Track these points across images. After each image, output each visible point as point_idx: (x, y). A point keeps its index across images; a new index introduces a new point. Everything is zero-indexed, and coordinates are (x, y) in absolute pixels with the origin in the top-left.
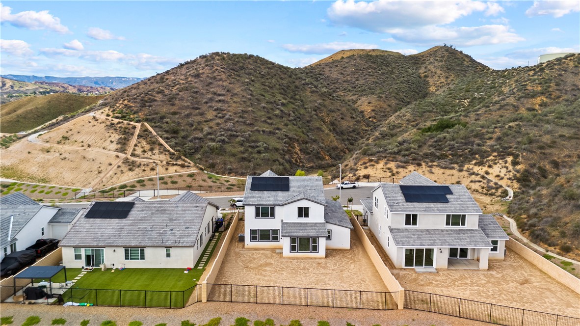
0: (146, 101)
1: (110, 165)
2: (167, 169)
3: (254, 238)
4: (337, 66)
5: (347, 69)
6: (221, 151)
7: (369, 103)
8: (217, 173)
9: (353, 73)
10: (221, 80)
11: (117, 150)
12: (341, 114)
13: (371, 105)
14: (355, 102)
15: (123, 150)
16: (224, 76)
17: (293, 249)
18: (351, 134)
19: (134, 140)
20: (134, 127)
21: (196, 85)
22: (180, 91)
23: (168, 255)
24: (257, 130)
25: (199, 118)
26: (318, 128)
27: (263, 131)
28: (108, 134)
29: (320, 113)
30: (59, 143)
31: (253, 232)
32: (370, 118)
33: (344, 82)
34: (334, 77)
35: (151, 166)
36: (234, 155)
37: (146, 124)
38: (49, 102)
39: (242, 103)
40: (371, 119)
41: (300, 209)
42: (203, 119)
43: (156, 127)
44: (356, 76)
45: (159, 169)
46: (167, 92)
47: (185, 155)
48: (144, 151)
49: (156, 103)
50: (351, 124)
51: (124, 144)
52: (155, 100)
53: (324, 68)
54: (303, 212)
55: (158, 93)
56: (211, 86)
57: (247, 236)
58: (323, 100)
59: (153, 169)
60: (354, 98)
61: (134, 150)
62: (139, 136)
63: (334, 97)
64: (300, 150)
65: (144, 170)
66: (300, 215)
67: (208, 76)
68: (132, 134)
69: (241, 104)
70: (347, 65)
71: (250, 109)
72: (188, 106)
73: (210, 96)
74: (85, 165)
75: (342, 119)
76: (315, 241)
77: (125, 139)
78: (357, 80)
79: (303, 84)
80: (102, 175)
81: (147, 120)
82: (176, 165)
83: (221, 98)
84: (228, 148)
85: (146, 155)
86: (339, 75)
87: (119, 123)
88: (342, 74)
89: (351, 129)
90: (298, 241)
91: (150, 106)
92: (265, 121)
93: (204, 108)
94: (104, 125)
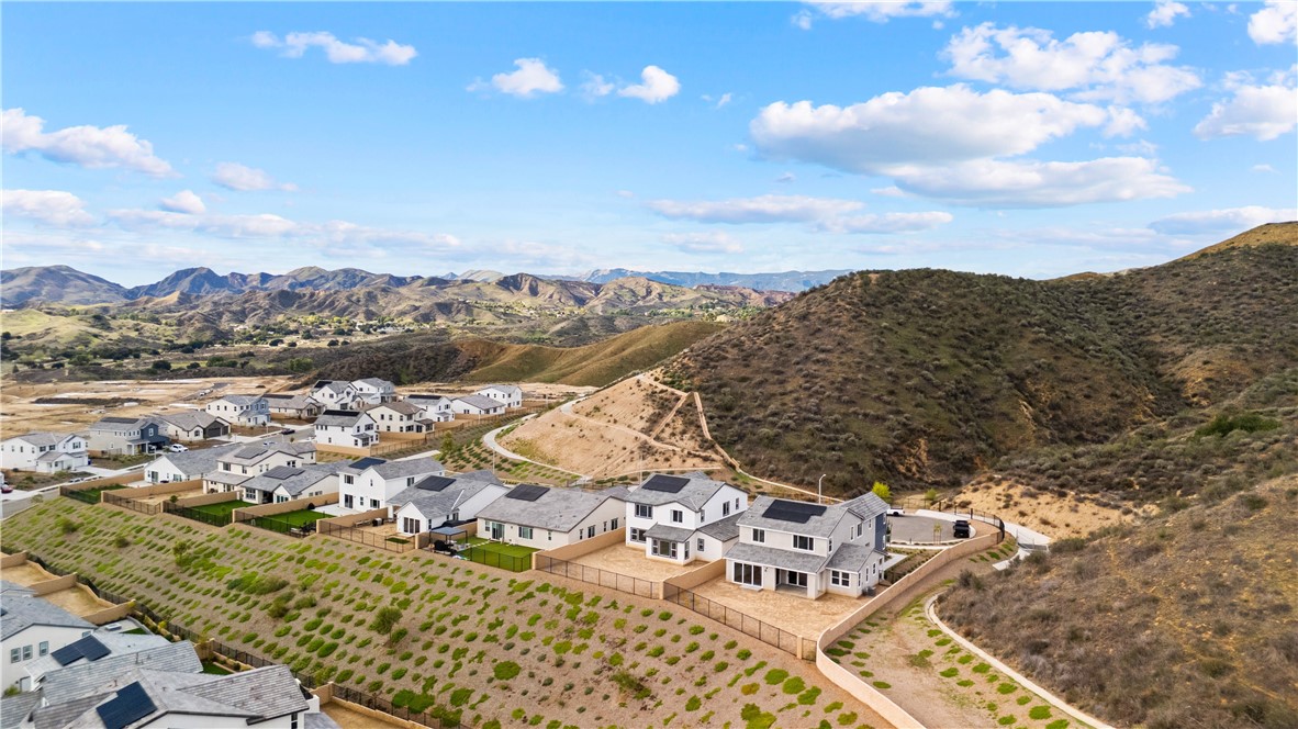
0: (712, 360)
1: (625, 449)
2: (684, 461)
3: (634, 538)
4: (1177, 275)
5: (1197, 283)
6: (772, 442)
7: (1206, 363)
8: (755, 475)
9: (1211, 291)
10: (838, 324)
11: (643, 431)
12: (1089, 387)
13: (1208, 367)
14: (1177, 359)
15: (647, 431)
16: (845, 318)
17: (655, 551)
18: (1095, 429)
19: (669, 418)
20: (678, 399)
21: (795, 334)
22: (766, 344)
23: (550, 538)
24: (855, 413)
25: (776, 389)
26: (1005, 415)
27: (866, 415)
28: (642, 407)
29: (1035, 384)
30: (587, 415)
31: (634, 531)
32: (1194, 396)
33: (1180, 311)
34: (1162, 299)
35: (667, 455)
36: (789, 450)
37: (697, 394)
38: (671, 336)
39: (853, 364)
40: (1195, 399)
41: (675, 512)
42: (781, 391)
43: (706, 399)
44: (1216, 299)
45: (676, 461)
46: (748, 344)
47: (721, 444)
48: (673, 434)
49: (724, 363)
50: (1108, 406)
51: (655, 422)
52: (725, 358)
53: (1143, 280)
54: (677, 516)
55: (734, 346)
56: (818, 335)
57: (628, 535)
58: (1056, 358)
59: (667, 460)
60: (1179, 350)
61: (663, 431)
62: (679, 412)
63: (1087, 351)
64: (928, 452)
65: (657, 460)
66: (675, 520)
67: (819, 318)
68: (671, 409)
69: (850, 367)
70: (1201, 272)
71: (860, 376)
72: (768, 368)
73: (811, 351)
74: (600, 447)
75: (1087, 397)
76: (674, 546)
77: (659, 414)
78: (1215, 308)
79: (1023, 325)
80: (610, 461)
81: (699, 389)
82: (699, 456)
83: (822, 356)
84: (790, 439)
85: (673, 440)
86: (1174, 295)
87: (662, 391)
88: (1181, 293)
89: (1099, 419)
90: (659, 543)
91: (715, 367)
92: (879, 398)
93: (790, 372)
94: (644, 393)
